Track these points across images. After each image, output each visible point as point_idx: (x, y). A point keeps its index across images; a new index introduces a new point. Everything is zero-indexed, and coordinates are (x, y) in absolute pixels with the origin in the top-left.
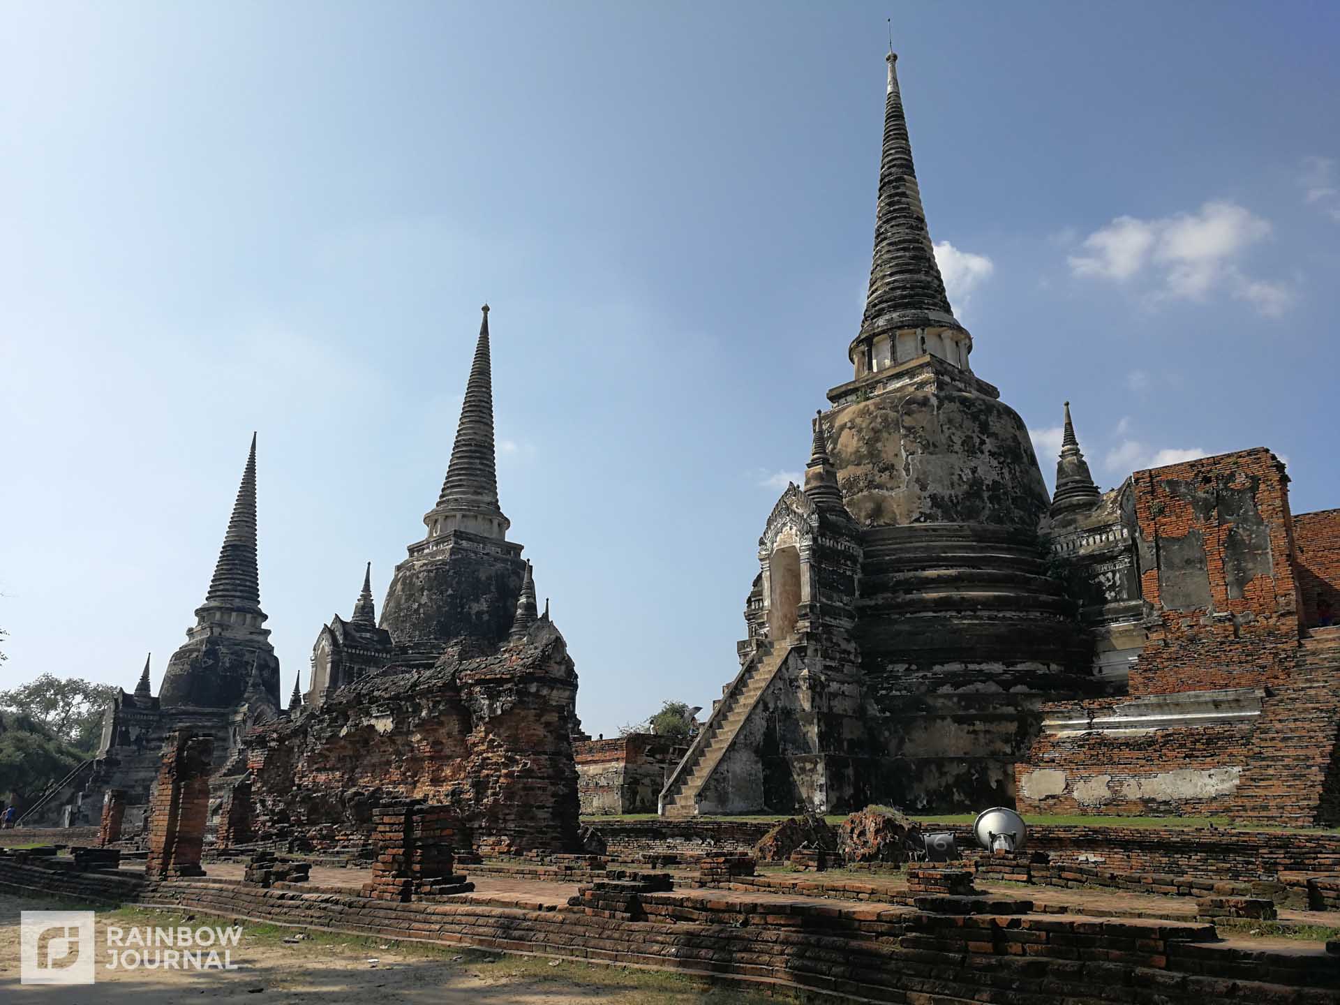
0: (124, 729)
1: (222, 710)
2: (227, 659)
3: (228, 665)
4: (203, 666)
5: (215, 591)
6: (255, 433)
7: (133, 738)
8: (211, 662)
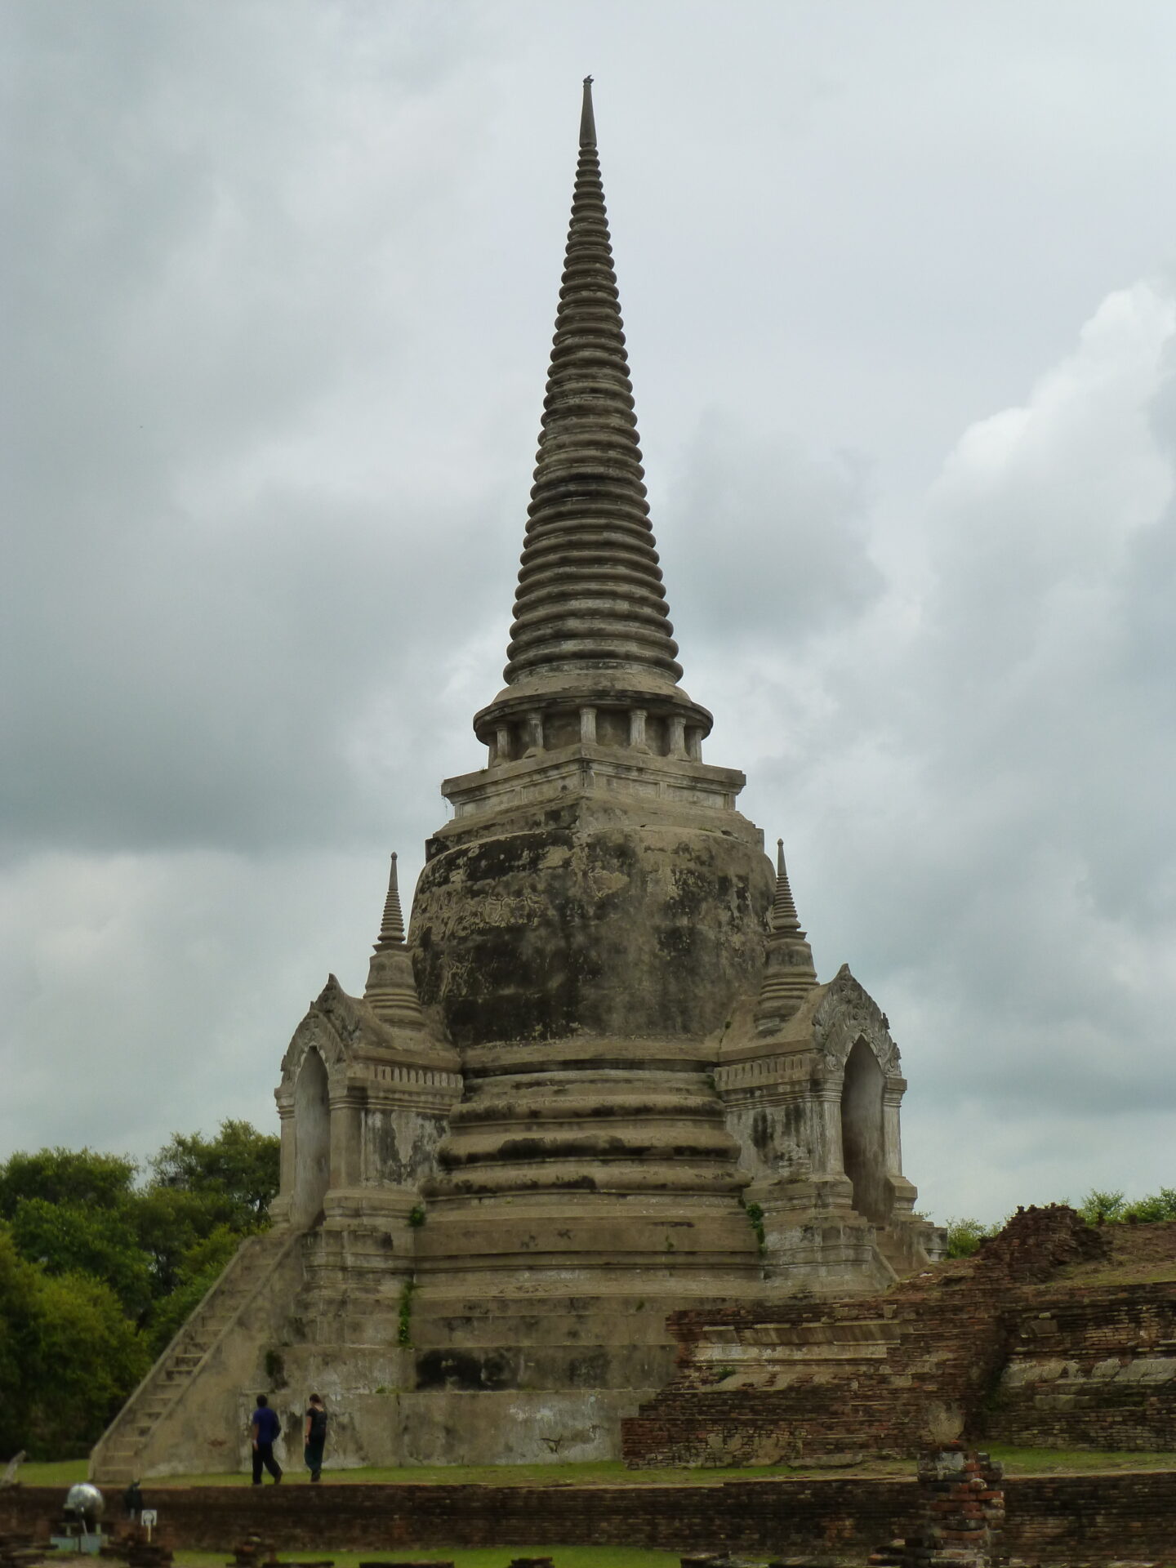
2: (666, 872)
5: (530, 644)
6: (588, 82)
7: (405, 1153)
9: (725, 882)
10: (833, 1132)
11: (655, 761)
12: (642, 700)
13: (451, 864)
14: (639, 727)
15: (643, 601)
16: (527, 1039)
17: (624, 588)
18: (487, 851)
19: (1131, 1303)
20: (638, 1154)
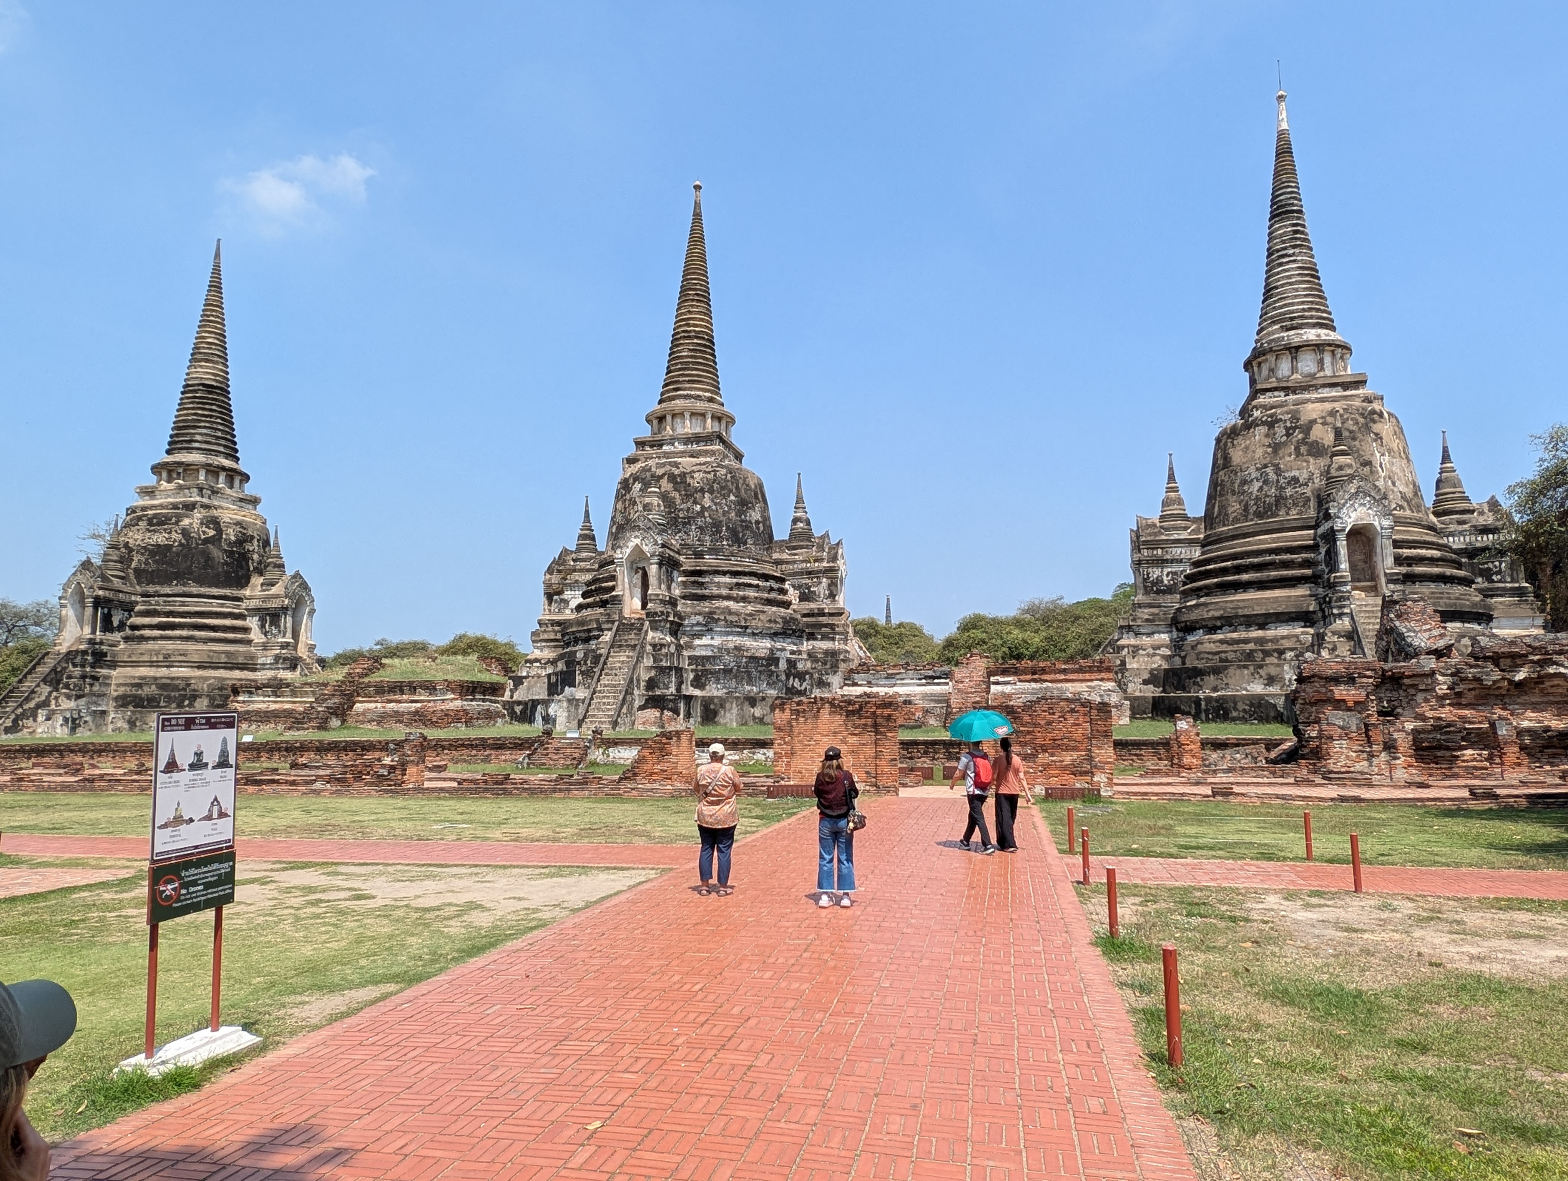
0: (106, 610)
1: (235, 592)
2: (231, 531)
3: (233, 538)
4: (203, 537)
6: (219, 240)
7: (116, 623)
8: (212, 533)
9: (252, 537)
10: (289, 625)
11: (228, 491)
12: (223, 468)
13: (140, 518)
14: (222, 477)
15: (228, 433)
16: (170, 585)
17: (220, 427)
18: (155, 516)
19: (401, 687)
20: (214, 628)
